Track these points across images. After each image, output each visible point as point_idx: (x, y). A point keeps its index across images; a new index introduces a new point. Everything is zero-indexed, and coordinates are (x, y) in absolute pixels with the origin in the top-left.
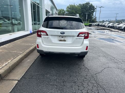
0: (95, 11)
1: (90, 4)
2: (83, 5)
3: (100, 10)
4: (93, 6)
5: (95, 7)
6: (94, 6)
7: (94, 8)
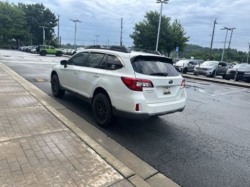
0: (56, 25)
1: (45, 9)
2: (29, 6)
3: (76, 25)
4: (52, 13)
5: (57, 18)
6: (54, 15)
7: (54, 18)
